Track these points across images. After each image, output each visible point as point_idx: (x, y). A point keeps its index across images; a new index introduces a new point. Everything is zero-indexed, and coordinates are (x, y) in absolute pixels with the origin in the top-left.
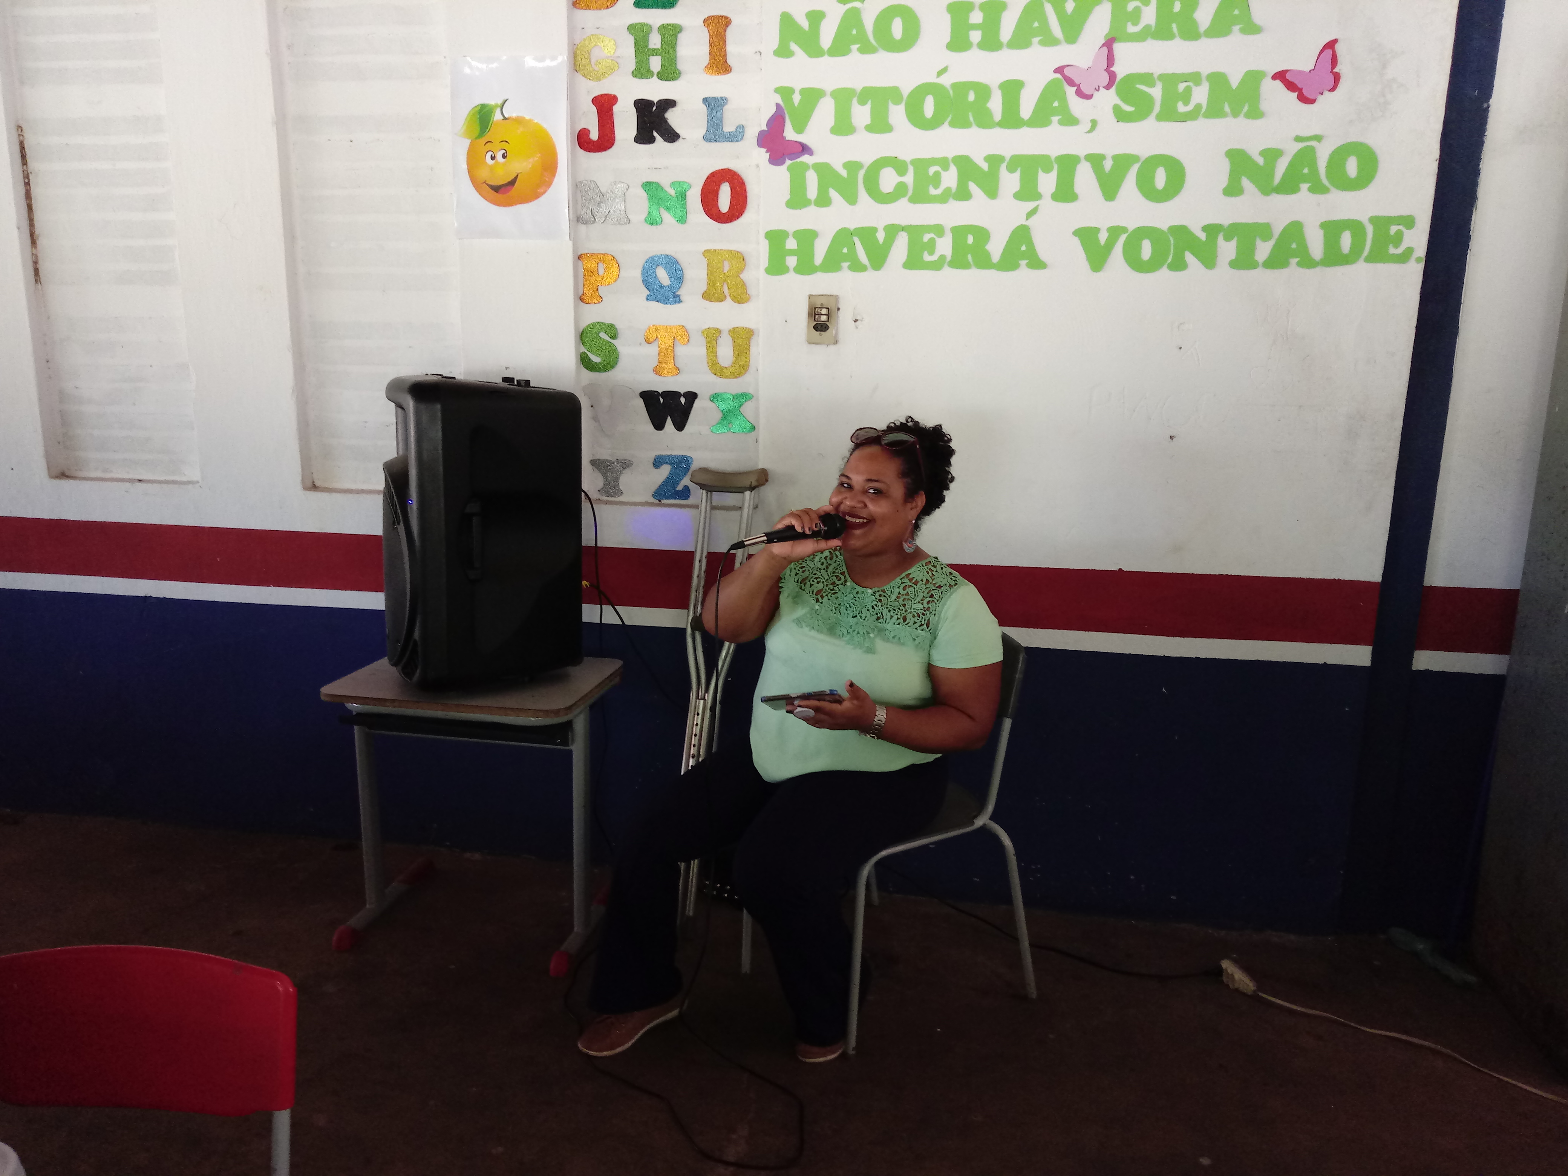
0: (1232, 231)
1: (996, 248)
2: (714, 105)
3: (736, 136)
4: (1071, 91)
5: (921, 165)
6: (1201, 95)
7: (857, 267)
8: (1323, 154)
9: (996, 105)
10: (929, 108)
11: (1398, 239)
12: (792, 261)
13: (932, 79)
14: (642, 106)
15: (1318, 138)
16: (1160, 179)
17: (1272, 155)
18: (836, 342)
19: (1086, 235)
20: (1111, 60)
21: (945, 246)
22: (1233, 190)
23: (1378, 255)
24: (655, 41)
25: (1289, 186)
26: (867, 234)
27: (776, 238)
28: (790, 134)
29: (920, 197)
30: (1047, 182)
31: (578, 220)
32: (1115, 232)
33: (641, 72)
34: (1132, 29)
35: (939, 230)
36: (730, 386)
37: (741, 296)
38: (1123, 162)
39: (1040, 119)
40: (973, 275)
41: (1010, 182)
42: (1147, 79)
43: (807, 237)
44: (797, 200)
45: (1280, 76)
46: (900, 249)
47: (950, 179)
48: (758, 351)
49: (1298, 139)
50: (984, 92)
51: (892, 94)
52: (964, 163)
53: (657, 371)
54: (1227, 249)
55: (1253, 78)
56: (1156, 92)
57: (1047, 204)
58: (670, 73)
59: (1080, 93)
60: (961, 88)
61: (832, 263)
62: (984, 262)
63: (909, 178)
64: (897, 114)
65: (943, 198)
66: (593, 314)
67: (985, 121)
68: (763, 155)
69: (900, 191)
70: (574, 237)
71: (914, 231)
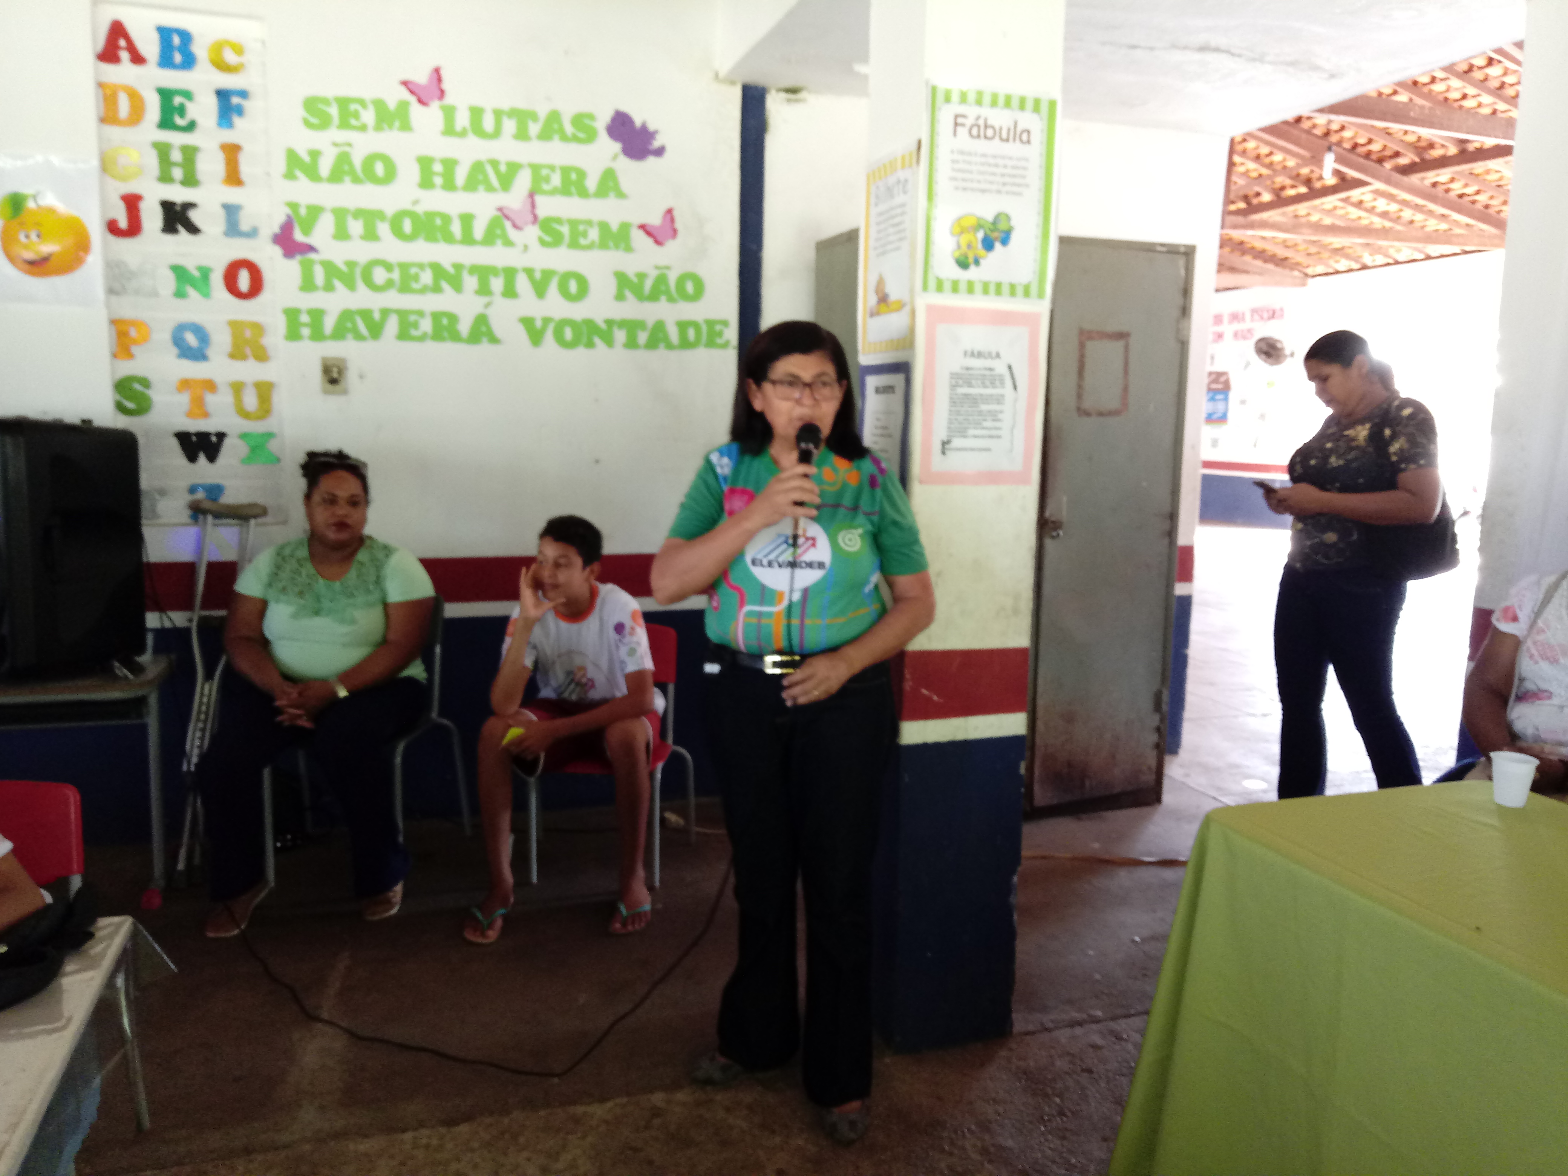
0: (623, 324)
1: (464, 327)
2: (231, 211)
3: (253, 233)
4: (508, 225)
5: (404, 267)
6: (594, 234)
7: (359, 337)
8: (673, 277)
9: (456, 229)
10: (407, 226)
11: (720, 334)
12: (306, 332)
13: (408, 206)
14: (168, 207)
15: (668, 268)
16: (573, 287)
17: (642, 276)
18: (345, 392)
19: (527, 322)
20: (533, 206)
21: (426, 325)
22: (620, 297)
23: (711, 343)
24: (176, 156)
25: (653, 297)
26: (366, 314)
27: (292, 314)
28: (299, 236)
29: (405, 288)
30: (497, 284)
31: (111, 291)
32: (547, 321)
33: (165, 178)
34: (546, 187)
35: (421, 314)
36: (257, 427)
37: (262, 356)
38: (548, 275)
39: (489, 239)
40: (448, 348)
41: (471, 282)
42: (559, 221)
43: (317, 315)
44: (308, 285)
45: (642, 227)
46: (392, 326)
47: (427, 278)
48: (281, 401)
49: (657, 268)
50: (446, 219)
51: (380, 215)
52: (437, 269)
53: (190, 414)
54: (620, 336)
55: (625, 227)
56: (565, 230)
57: (498, 300)
58: (190, 180)
59: (515, 226)
60: (431, 216)
61: (339, 333)
62: (456, 337)
63: (396, 275)
64: (384, 229)
65: (424, 290)
66: (127, 368)
67: (449, 239)
68: (277, 251)
69: (389, 284)
70: (108, 306)
71: (402, 314)
